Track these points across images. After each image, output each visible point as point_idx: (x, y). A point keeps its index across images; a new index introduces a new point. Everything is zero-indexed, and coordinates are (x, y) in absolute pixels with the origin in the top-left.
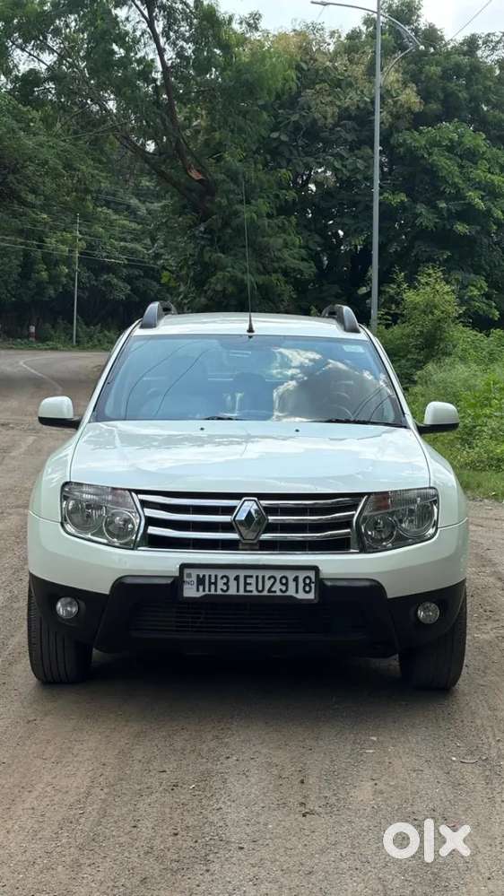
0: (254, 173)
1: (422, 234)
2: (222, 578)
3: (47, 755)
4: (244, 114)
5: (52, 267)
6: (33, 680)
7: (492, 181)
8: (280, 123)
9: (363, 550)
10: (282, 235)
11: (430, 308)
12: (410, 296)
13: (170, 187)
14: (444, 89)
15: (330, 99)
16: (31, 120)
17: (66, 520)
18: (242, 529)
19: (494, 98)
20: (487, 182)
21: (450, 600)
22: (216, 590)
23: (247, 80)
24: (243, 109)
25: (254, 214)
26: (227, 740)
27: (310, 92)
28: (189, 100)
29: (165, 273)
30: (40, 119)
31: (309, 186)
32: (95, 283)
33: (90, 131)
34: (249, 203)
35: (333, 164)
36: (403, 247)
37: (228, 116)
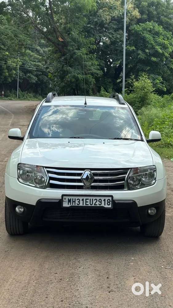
0: (82, 39)
1: (141, 61)
2: (77, 200)
3: (13, 266)
4: (78, 18)
5: (10, 71)
7: (164, 43)
8: (91, 21)
10: (91, 61)
11: (143, 88)
12: (136, 84)
13: (51, 43)
14: (148, 10)
15: (108, 13)
16: (2, 20)
17: (19, 178)
18: (84, 181)
19: (165, 14)
20: (162, 43)
21: (160, 207)
22: (75, 204)
23: (79, 6)
24: (78, 16)
25: (81, 54)
26: (79, 260)
27: (101, 11)
28: (58, 13)
29: (50, 74)
30: (6, 19)
31: (100, 43)
32: (25, 77)
33: (23, 24)
34: (79, 49)
35: (109, 36)
36: (133, 66)
37: (72, 18)
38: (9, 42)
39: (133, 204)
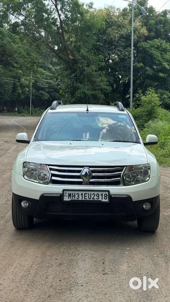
0: (92, 57)
1: (149, 77)
2: (77, 194)
3: (18, 254)
4: (88, 36)
5: (23, 88)
6: (13, 228)
8: (100, 39)
9: (125, 185)
10: (100, 77)
11: (150, 102)
12: (143, 98)
13: (63, 61)
14: (156, 28)
15: (117, 31)
16: (16, 39)
17: (24, 175)
18: (84, 178)
21: (154, 202)
22: (75, 198)
23: (88, 25)
24: (87, 35)
25: (91, 70)
26: (78, 249)
27: (110, 29)
28: (69, 32)
29: (61, 90)
30: (19, 38)
31: (110, 61)
32: (37, 94)
33: (36, 42)
34: (89, 67)
35: (118, 53)
36: (141, 81)
37: (82, 37)
38: (21, 61)
39: (128, 198)
